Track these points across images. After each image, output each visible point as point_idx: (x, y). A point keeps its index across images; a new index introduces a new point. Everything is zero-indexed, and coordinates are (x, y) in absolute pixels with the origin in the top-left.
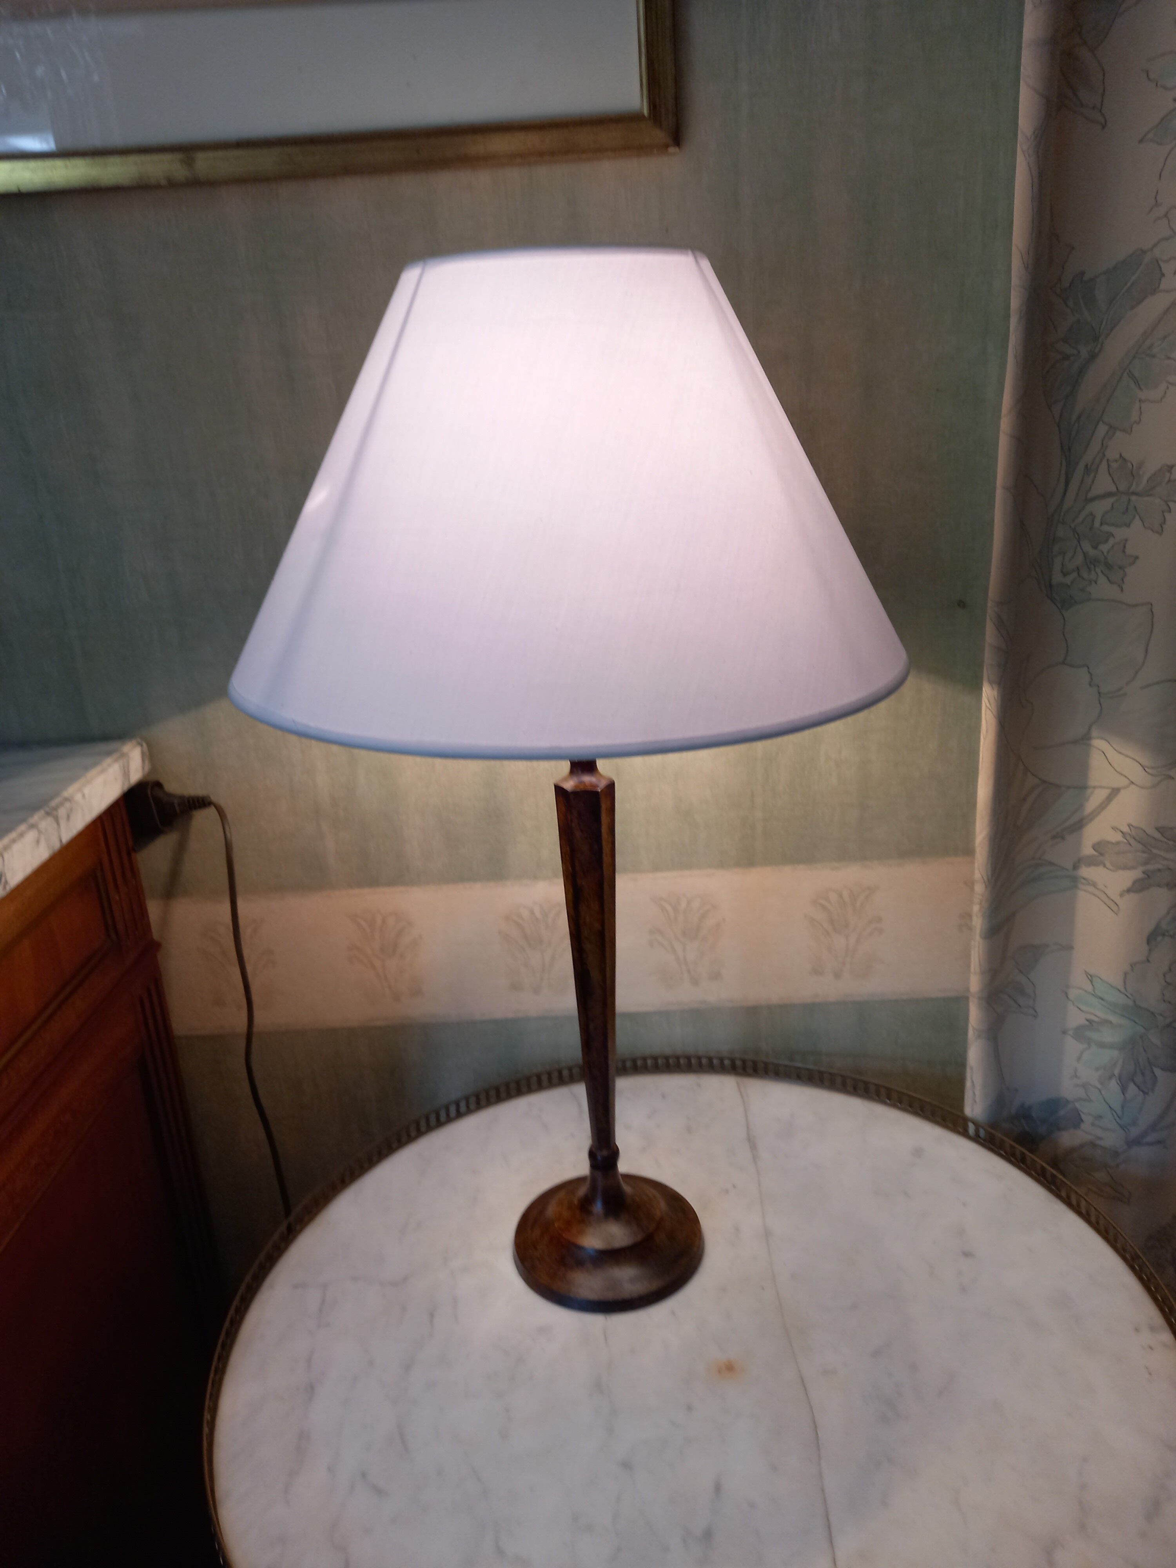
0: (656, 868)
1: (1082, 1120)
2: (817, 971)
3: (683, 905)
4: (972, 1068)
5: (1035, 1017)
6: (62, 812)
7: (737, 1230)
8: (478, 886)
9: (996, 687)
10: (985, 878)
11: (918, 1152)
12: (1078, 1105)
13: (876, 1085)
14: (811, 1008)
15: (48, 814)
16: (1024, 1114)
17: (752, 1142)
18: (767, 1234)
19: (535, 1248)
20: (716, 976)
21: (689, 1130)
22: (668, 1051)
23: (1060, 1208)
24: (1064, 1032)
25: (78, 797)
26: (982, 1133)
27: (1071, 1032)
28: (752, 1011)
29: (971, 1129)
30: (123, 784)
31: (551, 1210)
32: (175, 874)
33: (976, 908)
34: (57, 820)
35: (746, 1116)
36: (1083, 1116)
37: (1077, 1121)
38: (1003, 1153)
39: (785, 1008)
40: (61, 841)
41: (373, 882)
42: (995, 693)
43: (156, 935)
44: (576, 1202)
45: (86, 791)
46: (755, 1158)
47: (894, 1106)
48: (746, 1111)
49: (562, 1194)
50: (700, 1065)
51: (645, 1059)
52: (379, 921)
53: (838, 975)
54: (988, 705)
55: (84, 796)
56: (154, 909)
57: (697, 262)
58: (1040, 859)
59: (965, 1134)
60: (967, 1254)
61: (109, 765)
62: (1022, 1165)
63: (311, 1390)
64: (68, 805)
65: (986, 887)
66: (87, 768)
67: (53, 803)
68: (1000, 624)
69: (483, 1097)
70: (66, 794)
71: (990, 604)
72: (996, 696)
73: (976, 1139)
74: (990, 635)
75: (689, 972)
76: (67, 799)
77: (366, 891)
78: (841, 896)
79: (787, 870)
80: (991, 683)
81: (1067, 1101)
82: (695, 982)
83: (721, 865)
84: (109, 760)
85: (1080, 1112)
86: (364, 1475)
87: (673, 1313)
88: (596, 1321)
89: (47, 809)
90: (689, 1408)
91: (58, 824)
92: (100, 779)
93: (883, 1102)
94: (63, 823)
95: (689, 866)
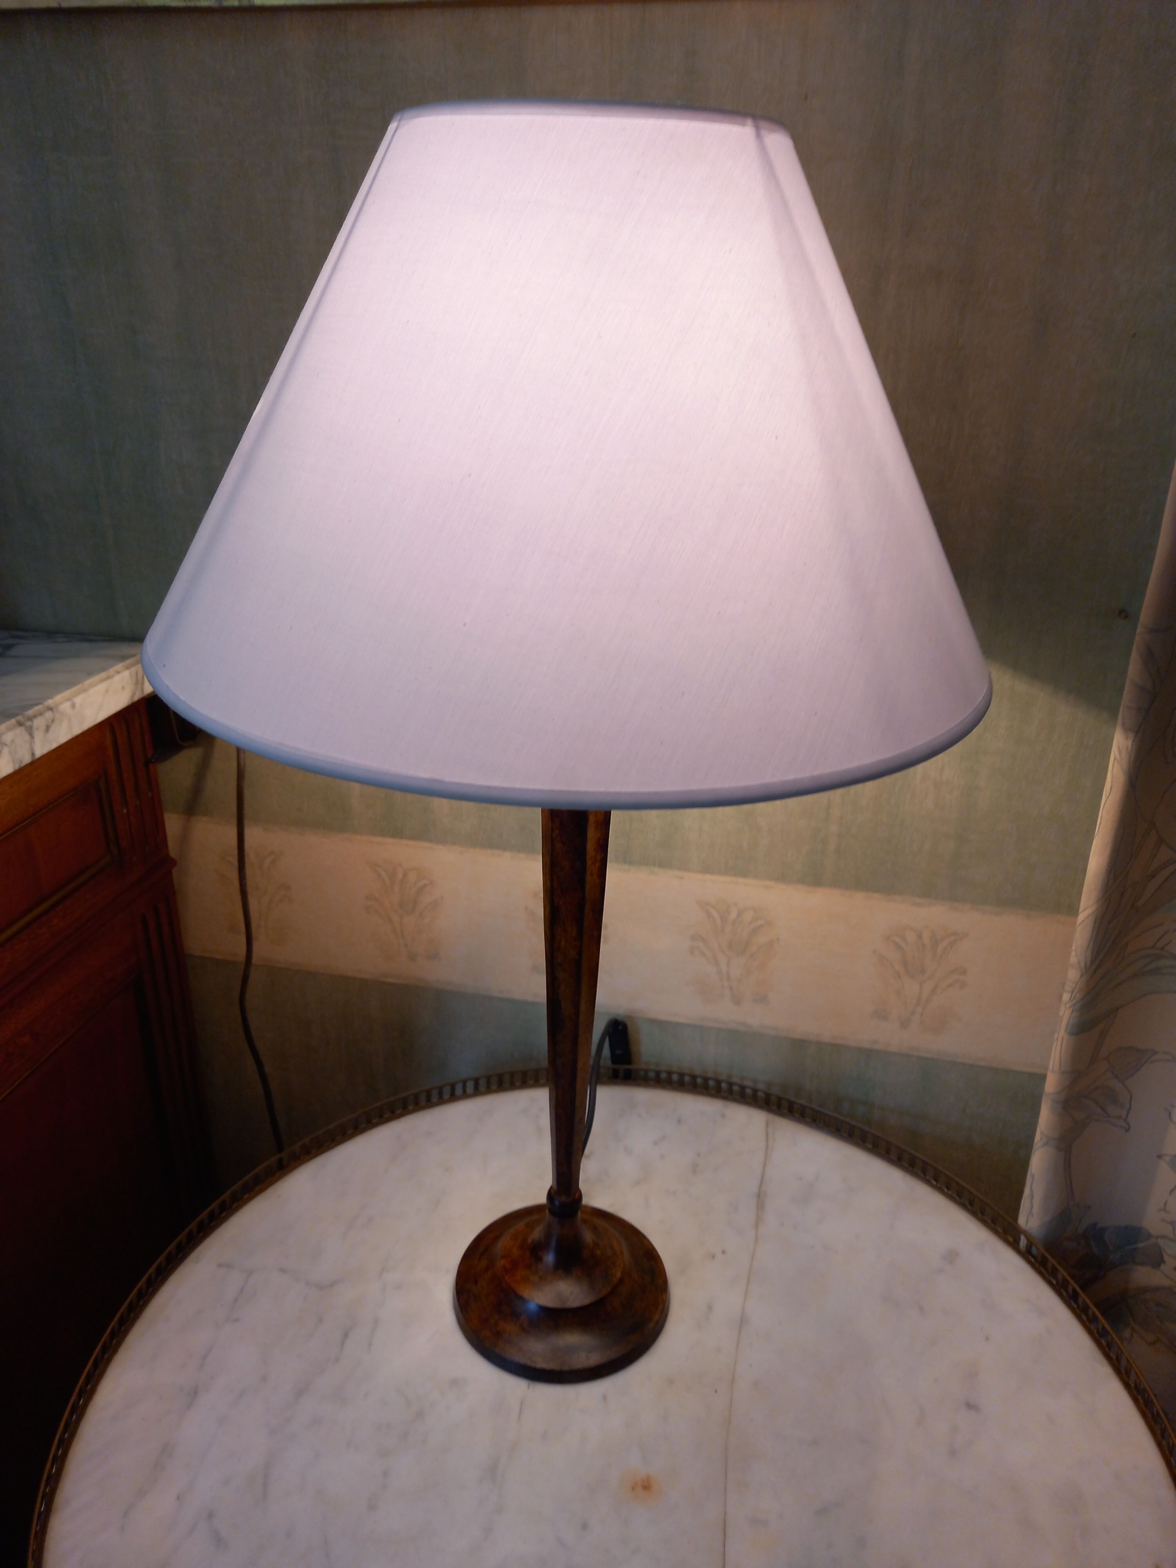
0: (707, 869)
1: (1164, 1262)
2: (881, 1014)
3: (734, 915)
4: (1033, 1176)
5: (1127, 1130)
6: (39, 723)
7: (710, 1308)
8: (507, 855)
9: (1131, 736)
10: (1083, 965)
11: (951, 1256)
12: (1161, 1242)
13: (923, 1161)
14: (867, 1054)
15: (20, 724)
16: (1095, 1233)
17: (760, 1198)
18: (743, 1321)
19: (476, 1282)
20: (762, 999)
21: (695, 1169)
22: (698, 1071)
23: (1105, 1370)
24: (1159, 1157)
25: (66, 707)
26: (1034, 1251)
27: (1167, 1158)
28: (799, 1045)
29: (1023, 1242)
30: (134, 694)
31: (504, 1243)
32: (197, 790)
33: (1066, 997)
34: (30, 732)
35: (765, 1166)
36: (1166, 1258)
37: (1157, 1260)
38: (1054, 1283)
39: (836, 1048)
40: (33, 754)
41: (397, 833)
42: (1130, 743)
43: (173, 853)
44: (530, 1241)
45: (78, 700)
46: (758, 1221)
47: (940, 1190)
48: (767, 1157)
49: (521, 1225)
50: (730, 1091)
51: (670, 1073)
52: (400, 876)
53: (904, 1024)
54: (1117, 756)
55: (73, 706)
56: (173, 824)
57: (759, 136)
58: (1162, 949)
59: (1014, 1245)
60: (971, 1406)
61: (118, 672)
62: (1073, 1303)
63: (194, 1393)
64: (49, 714)
65: (1082, 976)
66: (90, 674)
67: (30, 712)
68: (1149, 657)
69: (482, 1083)
70: (50, 702)
71: (1139, 630)
72: (1130, 747)
73: (1027, 1255)
74: (1134, 668)
75: (731, 988)
76: (50, 709)
77: (390, 840)
78: (920, 937)
79: (860, 896)
80: (1126, 729)
81: (1149, 1236)
82: (737, 1001)
83: (783, 877)
84: (119, 666)
85: (1163, 1252)
86: (210, 1516)
87: (605, 1398)
88: (517, 1386)
89: (20, 718)
90: (585, 1526)
91: (31, 736)
92: (101, 687)
93: (928, 1182)
94: (38, 736)
95: (745, 874)
